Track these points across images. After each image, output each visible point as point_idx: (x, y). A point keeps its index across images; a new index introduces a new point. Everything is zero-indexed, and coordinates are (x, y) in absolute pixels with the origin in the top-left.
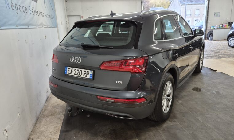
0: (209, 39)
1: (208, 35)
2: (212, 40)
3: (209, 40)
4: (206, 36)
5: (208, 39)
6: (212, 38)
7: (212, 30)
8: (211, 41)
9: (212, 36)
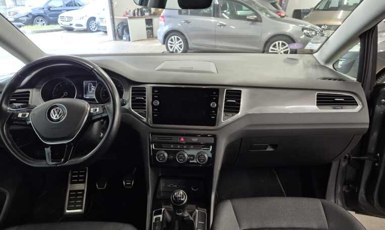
0: (124, 38)
1: (120, 30)
2: (130, 40)
3: (125, 41)
4: (116, 31)
5: (121, 38)
6: (129, 37)
7: (126, 20)
8: (128, 42)
9: (128, 31)
